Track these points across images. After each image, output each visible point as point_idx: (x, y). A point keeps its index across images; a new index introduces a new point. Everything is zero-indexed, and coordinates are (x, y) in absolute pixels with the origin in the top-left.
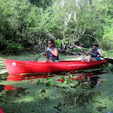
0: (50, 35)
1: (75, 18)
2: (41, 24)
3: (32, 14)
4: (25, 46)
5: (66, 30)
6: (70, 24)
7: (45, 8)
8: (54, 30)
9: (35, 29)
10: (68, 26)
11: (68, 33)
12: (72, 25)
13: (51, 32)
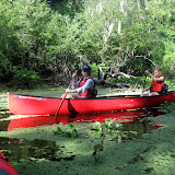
0: (81, 57)
1: (119, 30)
2: (67, 41)
3: (52, 25)
5: (105, 49)
6: (111, 39)
7: (72, 16)
8: (88, 49)
9: (58, 49)
10: (109, 43)
11: (109, 53)
12: (114, 42)
13: (83, 53)
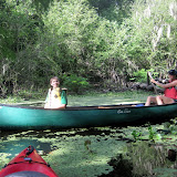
0: (129, 62)
4: (91, 80)
5: (154, 54)
6: (160, 44)
8: (136, 55)
11: (158, 58)
13: (131, 58)
